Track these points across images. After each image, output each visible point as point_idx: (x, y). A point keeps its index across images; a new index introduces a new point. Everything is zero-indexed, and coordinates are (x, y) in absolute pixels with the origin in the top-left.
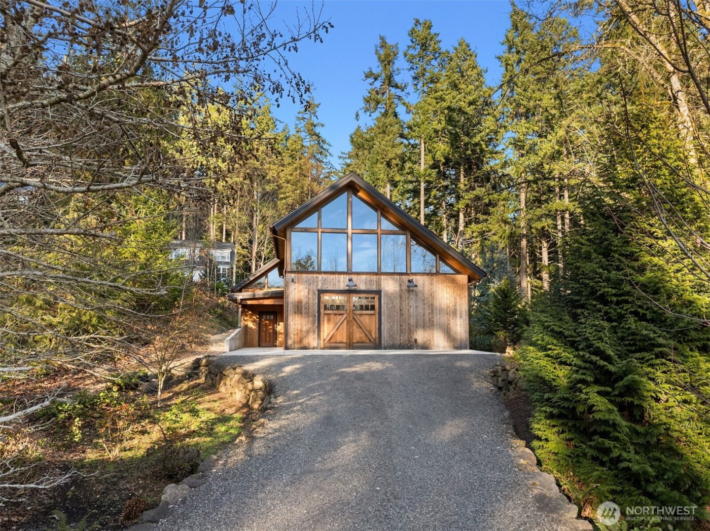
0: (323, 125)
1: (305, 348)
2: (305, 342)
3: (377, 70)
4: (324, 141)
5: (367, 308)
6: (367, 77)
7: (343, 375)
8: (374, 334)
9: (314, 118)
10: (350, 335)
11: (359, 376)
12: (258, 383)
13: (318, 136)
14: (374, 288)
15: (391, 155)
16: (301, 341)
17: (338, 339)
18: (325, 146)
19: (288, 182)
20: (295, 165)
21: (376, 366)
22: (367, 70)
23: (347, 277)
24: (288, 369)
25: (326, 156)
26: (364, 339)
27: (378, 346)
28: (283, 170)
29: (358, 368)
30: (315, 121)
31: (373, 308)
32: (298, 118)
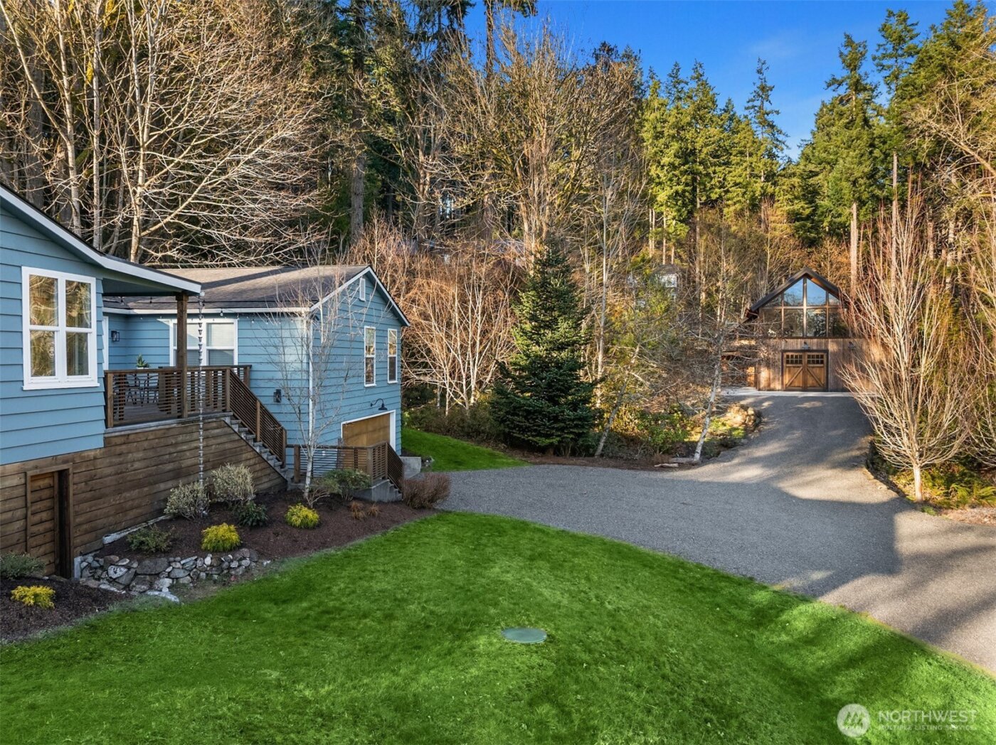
0: (778, 113)
1: (773, 390)
2: (772, 386)
3: (842, 73)
4: (780, 132)
5: (818, 362)
6: (829, 85)
7: (798, 409)
8: (823, 381)
9: (766, 104)
10: (805, 382)
11: (806, 409)
12: (751, 412)
13: (772, 126)
14: (823, 348)
15: (857, 174)
16: (769, 385)
17: (796, 384)
18: (781, 137)
19: (736, 184)
20: (745, 164)
21: (818, 404)
22: (828, 79)
23: (803, 341)
24: (766, 404)
25: (782, 150)
26: (815, 384)
27: (826, 389)
28: (730, 172)
29: (807, 405)
30: (767, 107)
31: (822, 362)
32: (747, 108)
